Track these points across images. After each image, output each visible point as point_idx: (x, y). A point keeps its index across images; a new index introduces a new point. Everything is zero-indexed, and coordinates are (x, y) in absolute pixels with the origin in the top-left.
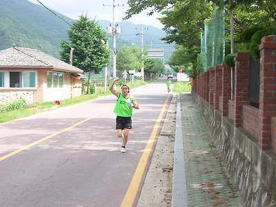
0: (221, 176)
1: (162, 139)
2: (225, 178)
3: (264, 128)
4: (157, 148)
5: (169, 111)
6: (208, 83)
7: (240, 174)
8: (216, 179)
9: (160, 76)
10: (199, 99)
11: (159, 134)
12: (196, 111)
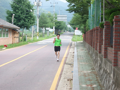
0: (96, 82)
1: (66, 66)
2: (98, 82)
3: (114, 57)
4: (64, 70)
5: (70, 52)
6: (92, 36)
7: (105, 80)
8: (94, 83)
9: (64, 31)
10: (87, 45)
11: (65, 63)
12: (85, 52)
